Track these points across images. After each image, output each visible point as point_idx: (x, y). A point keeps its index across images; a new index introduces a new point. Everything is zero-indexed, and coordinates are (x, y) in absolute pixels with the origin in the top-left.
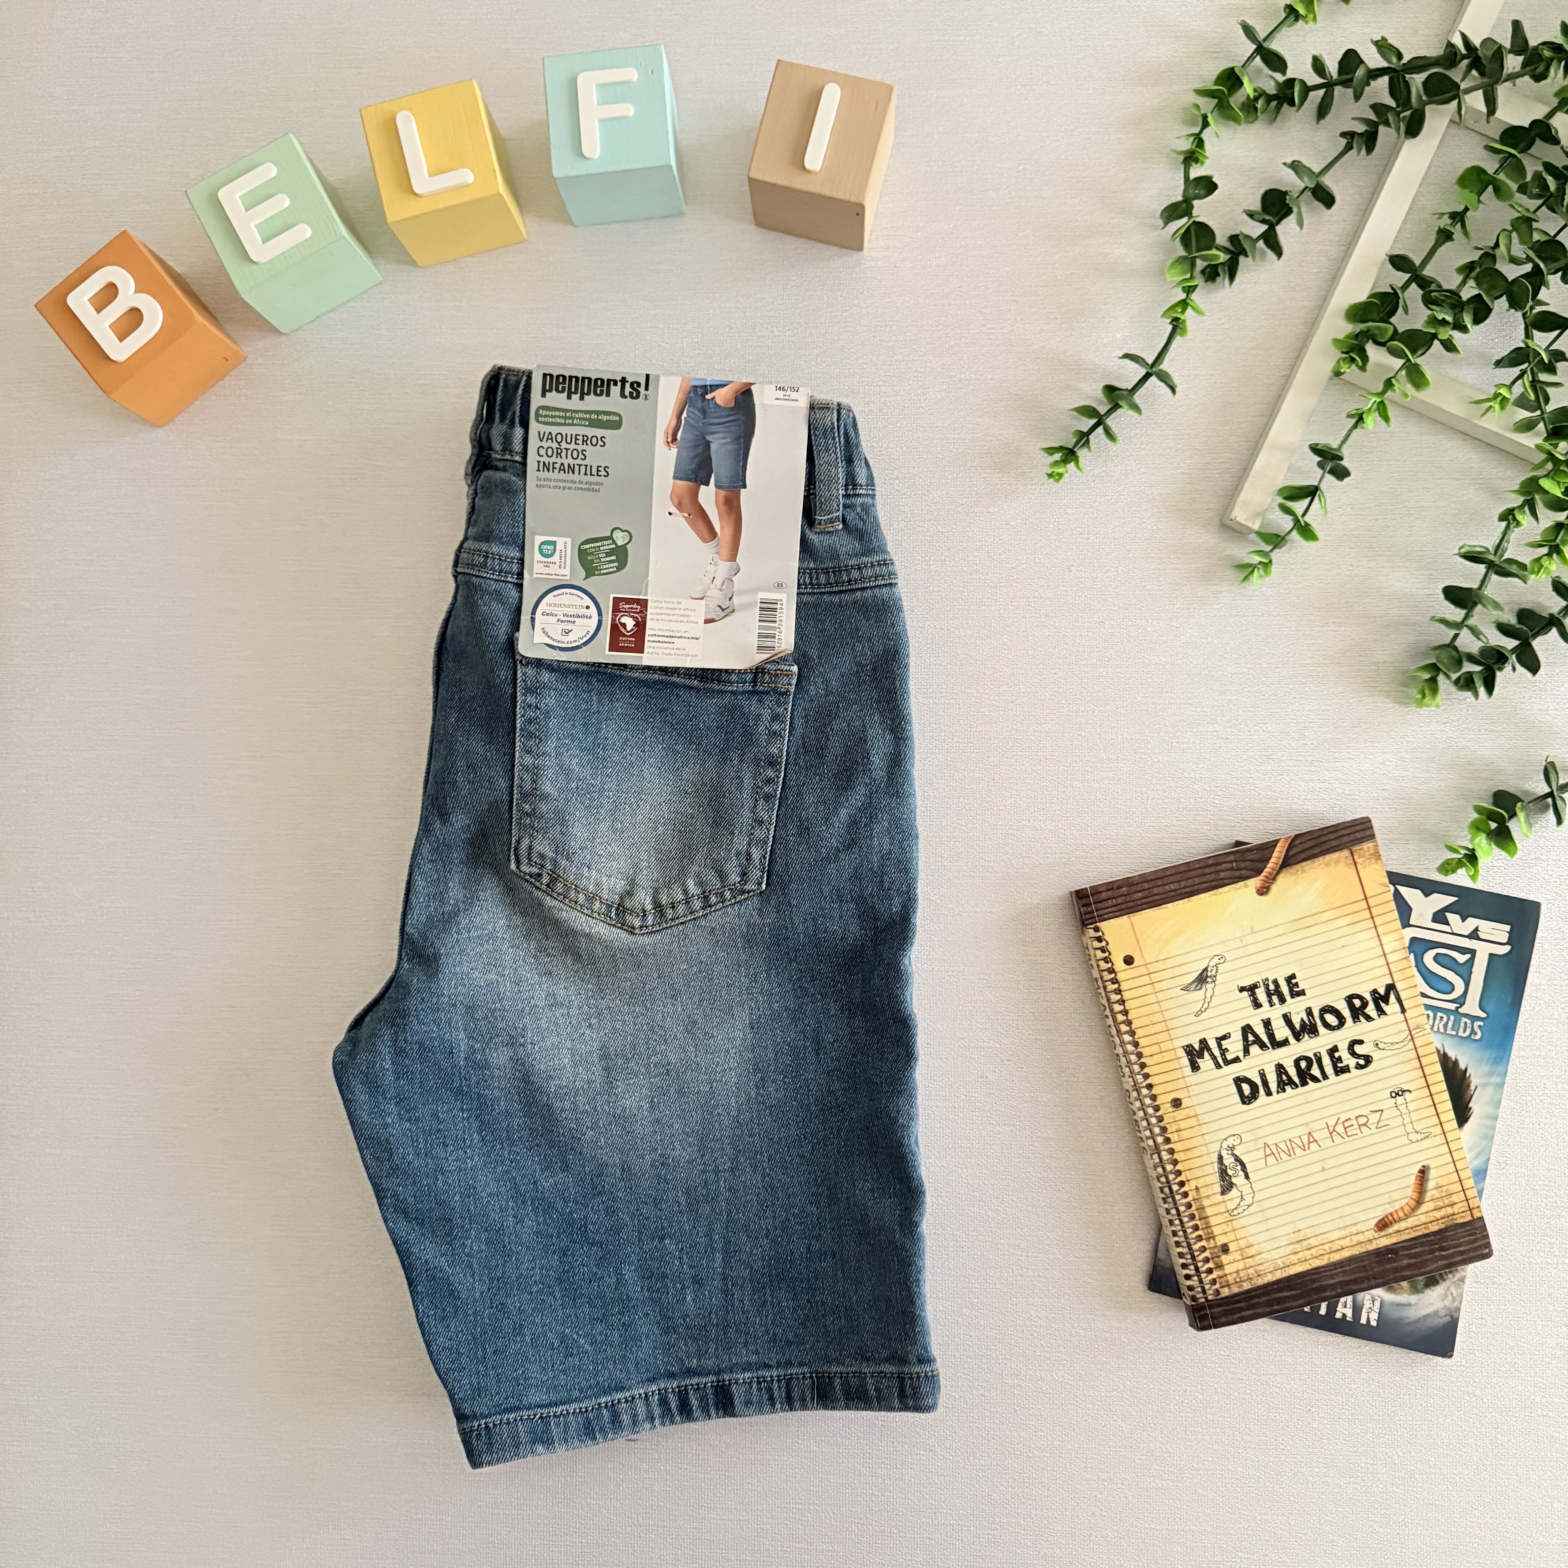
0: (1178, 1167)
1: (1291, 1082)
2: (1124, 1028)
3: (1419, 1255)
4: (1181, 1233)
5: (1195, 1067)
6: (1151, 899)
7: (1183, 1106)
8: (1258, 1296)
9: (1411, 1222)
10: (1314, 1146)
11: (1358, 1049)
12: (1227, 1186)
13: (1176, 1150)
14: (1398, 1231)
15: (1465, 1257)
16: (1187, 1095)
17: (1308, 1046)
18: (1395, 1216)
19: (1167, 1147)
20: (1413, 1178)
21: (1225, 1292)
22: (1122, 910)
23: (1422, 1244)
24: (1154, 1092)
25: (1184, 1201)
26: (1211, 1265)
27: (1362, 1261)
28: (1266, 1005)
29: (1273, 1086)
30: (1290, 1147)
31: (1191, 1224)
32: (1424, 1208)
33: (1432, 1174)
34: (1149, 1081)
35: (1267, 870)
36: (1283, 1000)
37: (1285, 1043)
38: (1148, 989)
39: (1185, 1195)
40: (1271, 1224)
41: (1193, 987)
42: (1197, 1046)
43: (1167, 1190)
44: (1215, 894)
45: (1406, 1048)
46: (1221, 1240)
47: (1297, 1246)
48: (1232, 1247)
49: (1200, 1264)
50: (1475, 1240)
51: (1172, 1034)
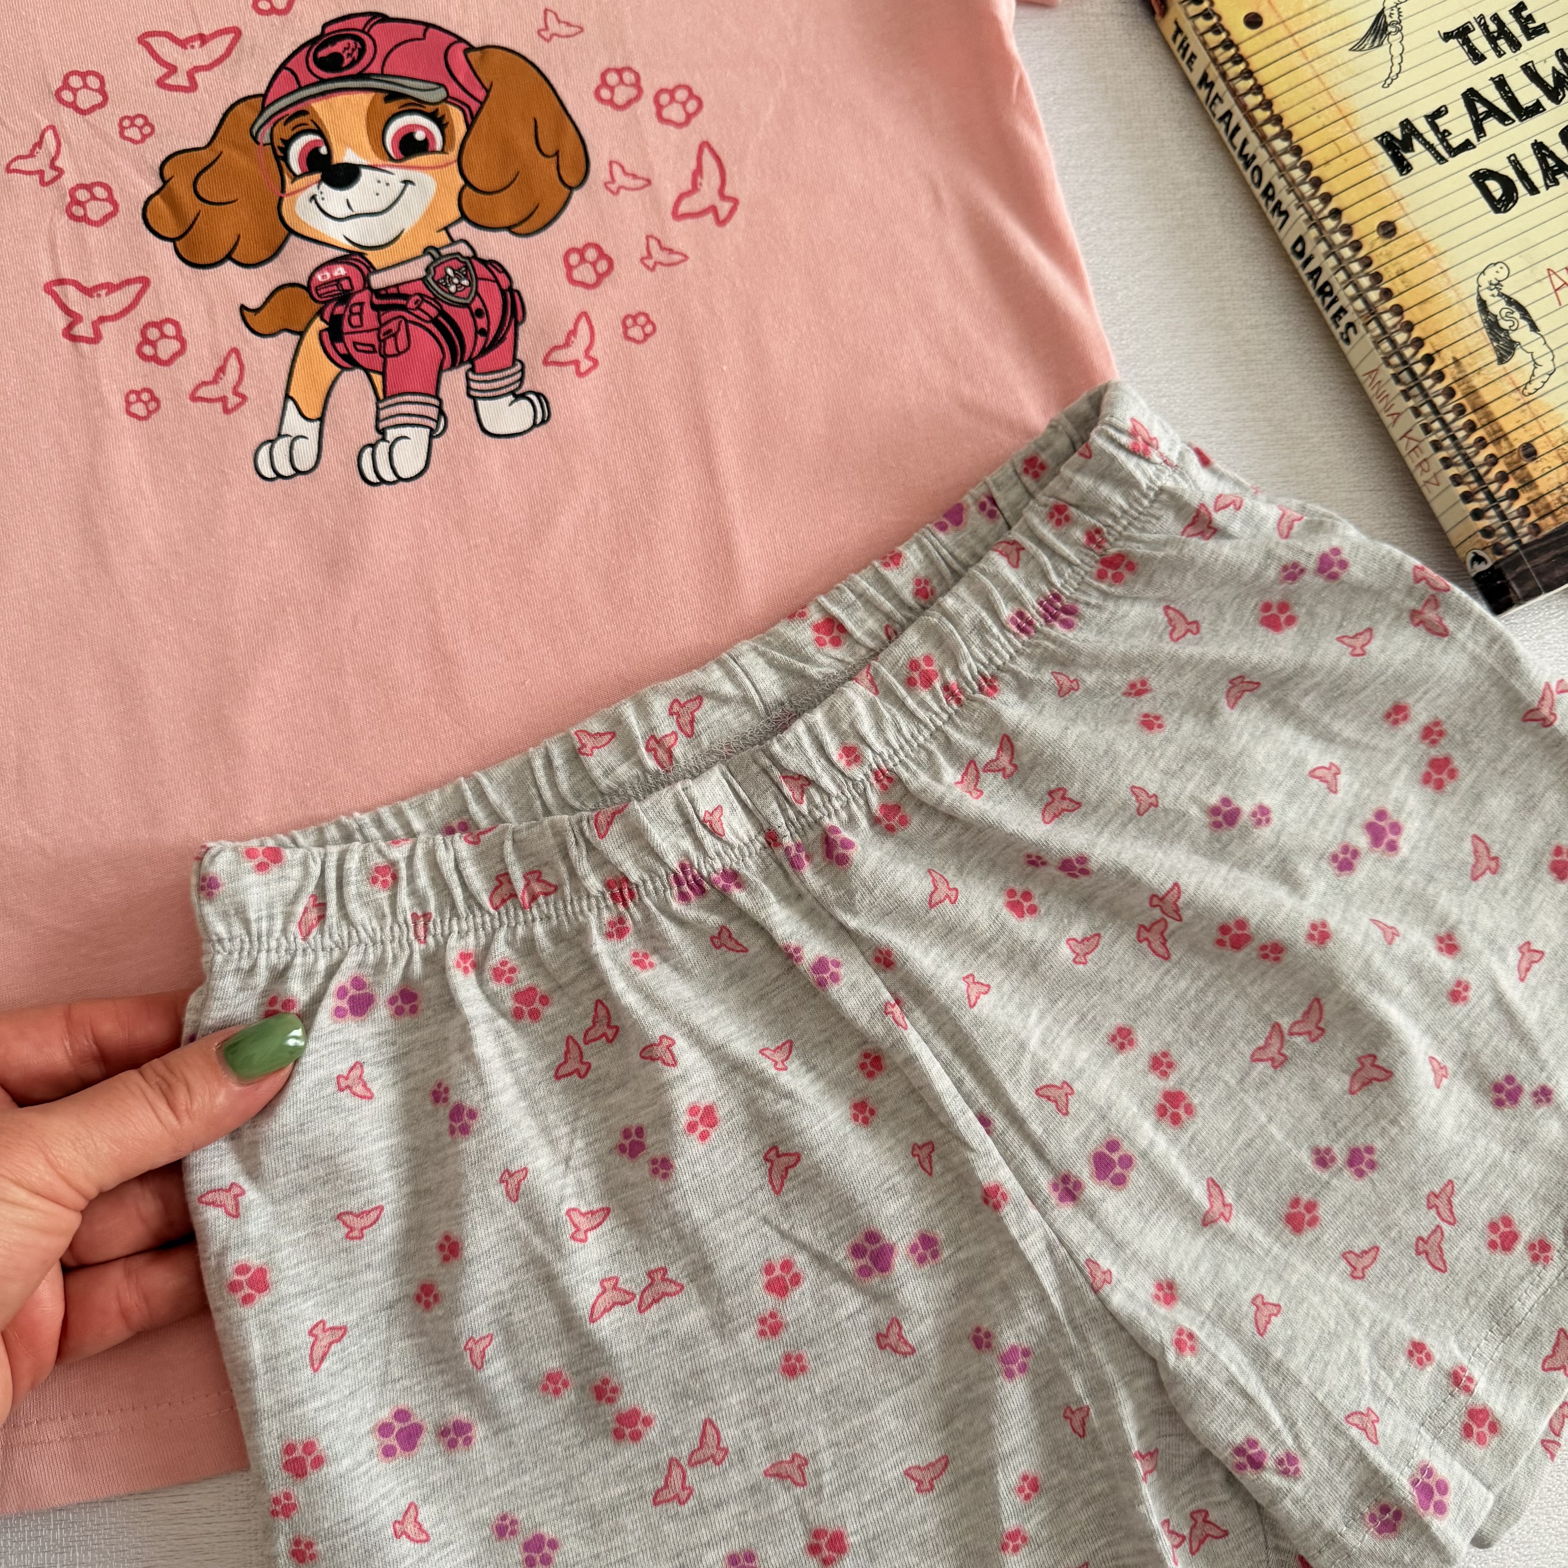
0: (1416, 334)
2: (1270, 130)
4: (1447, 442)
5: (1404, 167)
7: (1400, 232)
13: (1405, 306)
16: (1402, 213)
19: (1389, 305)
21: (1549, 525)
24: (1345, 220)
25: (1440, 386)
26: (1512, 484)
28: (1491, 55)
29: (1537, 178)
31: (1461, 422)
34: (1332, 205)
36: (1515, 45)
37: (1537, 108)
38: (1296, 59)
39: (1440, 376)
42: (1398, 134)
43: (1405, 376)
46: (1519, 439)
48: (1540, 446)
49: (1493, 487)
51: (1356, 120)
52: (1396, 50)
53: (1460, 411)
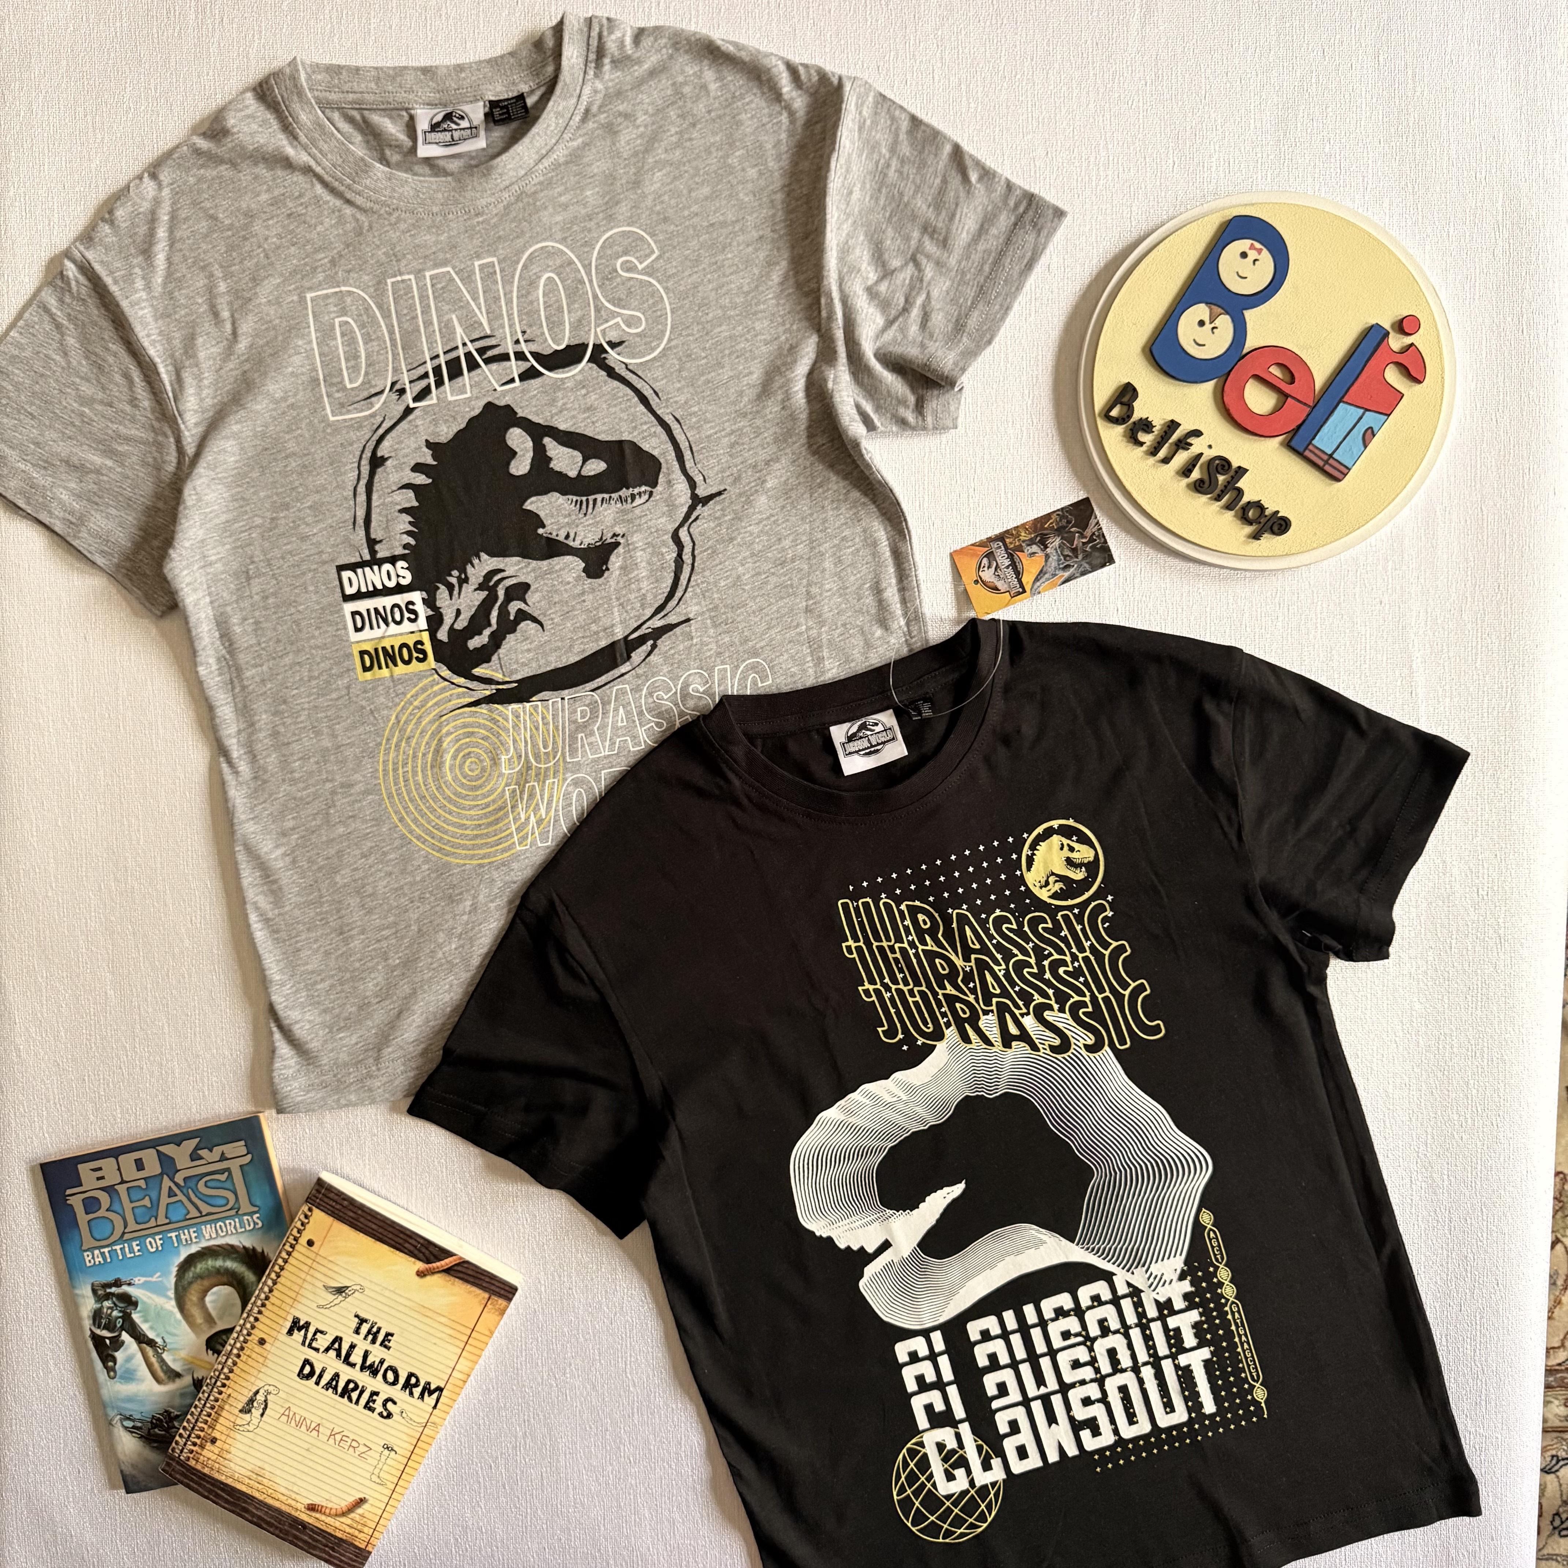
0: (231, 1375)
1: (335, 1388)
4: (199, 1410)
5: (290, 1332)
6: (354, 1222)
7: (264, 1346)
8: (208, 1482)
10: (315, 1433)
12: (247, 1409)
13: (238, 1365)
14: (317, 1519)
16: (272, 1343)
17: (364, 1379)
21: (192, 1463)
22: (333, 1212)
23: (324, 1537)
24: (256, 1324)
25: (217, 1395)
26: (198, 1441)
27: (282, 1516)
28: (362, 1335)
29: (324, 1381)
30: (301, 1422)
31: (209, 1410)
32: (343, 1519)
33: (366, 1506)
34: (259, 1316)
35: (434, 1265)
36: (373, 1342)
37: (353, 1365)
38: (306, 1268)
39: (220, 1393)
40: (251, 1451)
42: (302, 1323)
43: (213, 1381)
44: (392, 1252)
45: (416, 1428)
46: (216, 1434)
47: (255, 1476)
48: (218, 1443)
49: (193, 1436)
51: (296, 1304)
52: (336, 1302)
53: (213, 1408)
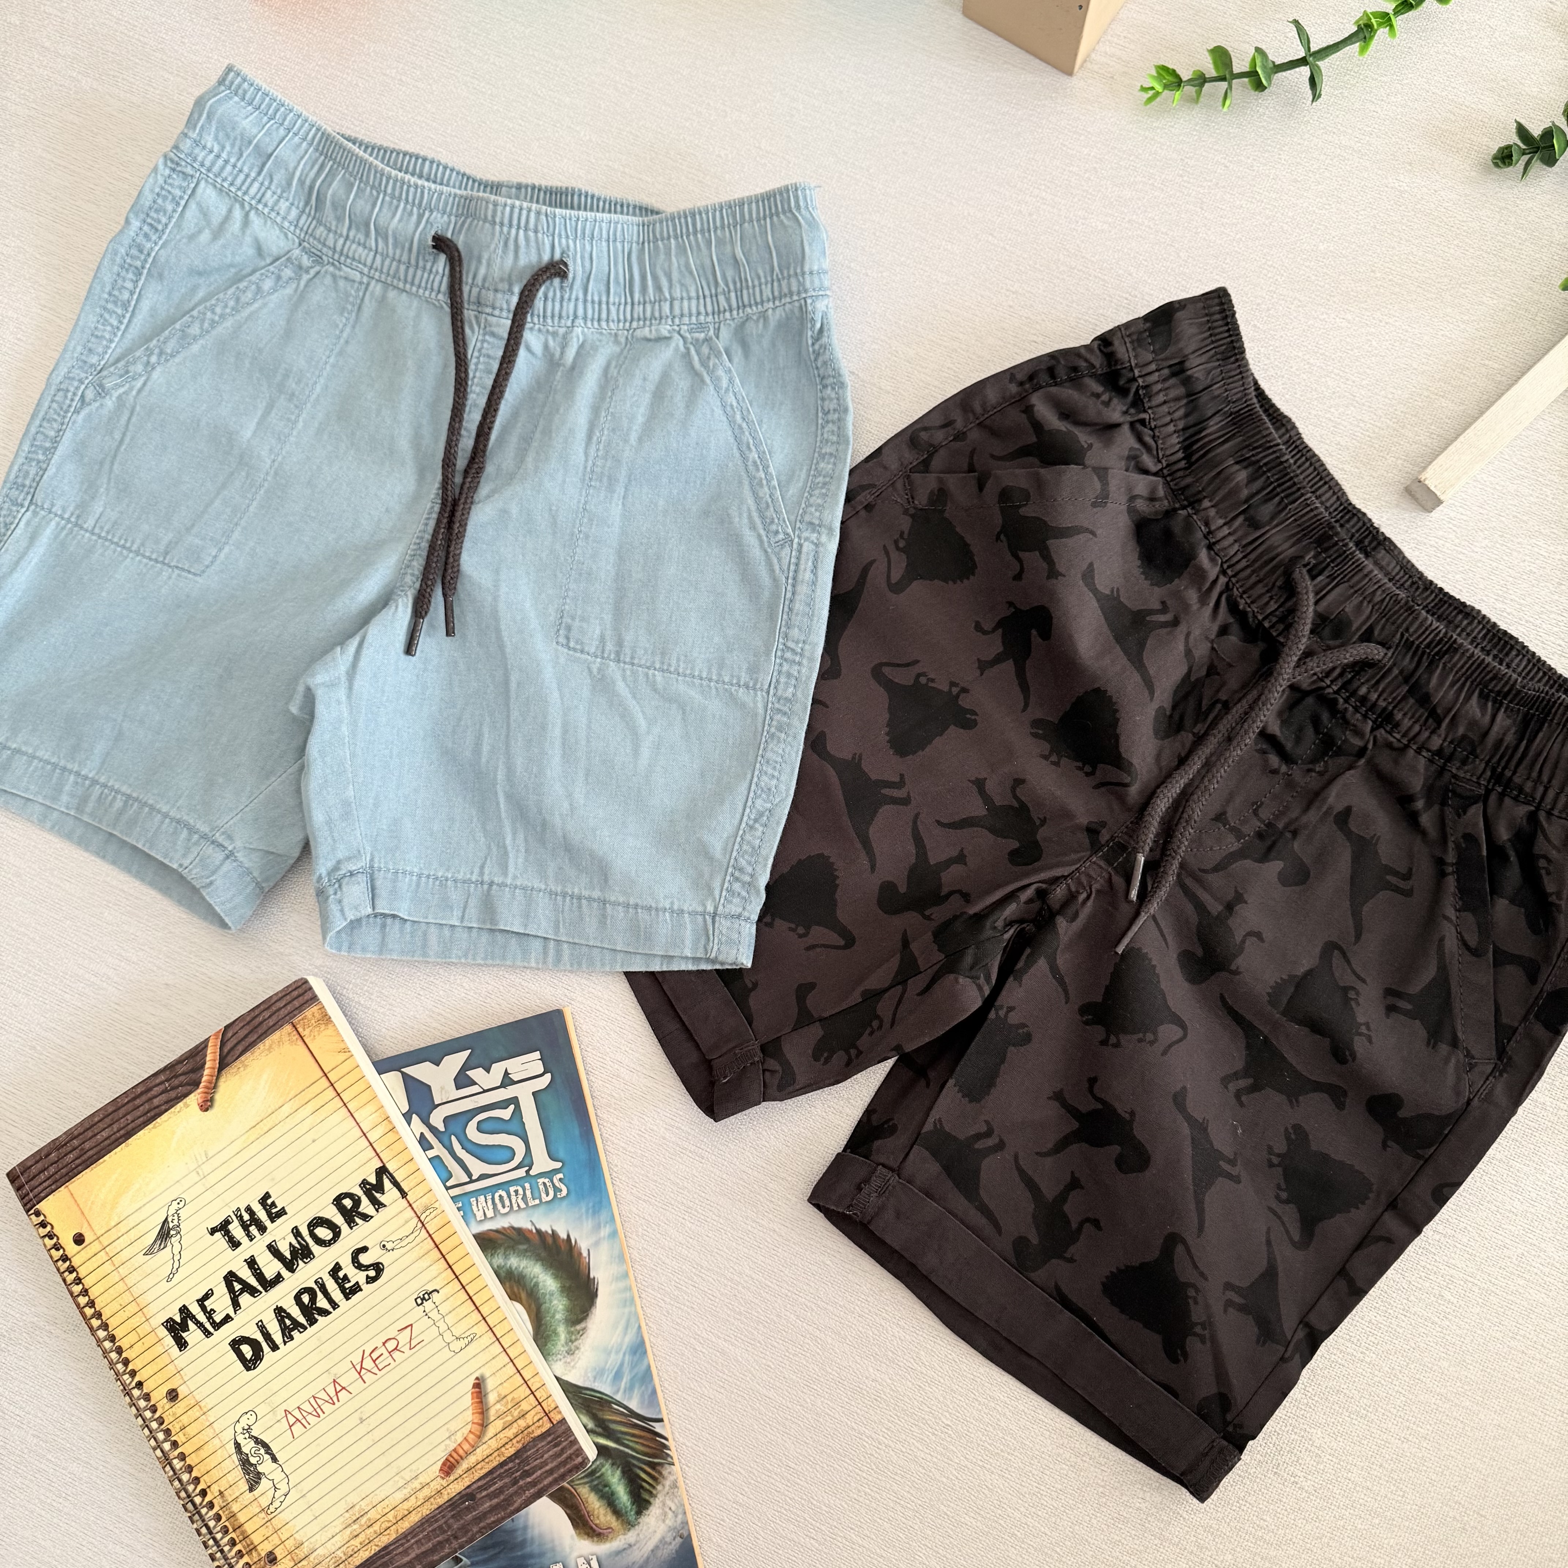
0: (194, 1474)
1: (297, 1325)
2: (95, 1323)
3: (501, 1491)
5: (182, 1344)
6: (83, 1158)
7: (180, 1397)
9: (481, 1452)
10: (343, 1395)
11: (364, 1259)
12: (254, 1478)
13: (187, 1453)
14: (469, 1470)
15: (555, 1475)
16: (181, 1382)
17: (306, 1275)
18: (461, 1452)
19: (176, 1453)
20: (469, 1396)
22: (56, 1181)
23: (501, 1477)
24: (145, 1390)
25: (211, 1513)
27: (436, 1521)
28: (245, 1240)
30: (316, 1406)
31: (226, 1540)
32: (491, 1431)
33: (490, 1384)
35: (204, 1079)
36: (262, 1229)
37: (278, 1279)
38: (108, 1267)
40: (317, 1509)
41: (157, 1246)
44: (154, 1127)
45: (418, 1240)
46: (264, 1550)
47: (355, 1527)
50: (563, 1451)
